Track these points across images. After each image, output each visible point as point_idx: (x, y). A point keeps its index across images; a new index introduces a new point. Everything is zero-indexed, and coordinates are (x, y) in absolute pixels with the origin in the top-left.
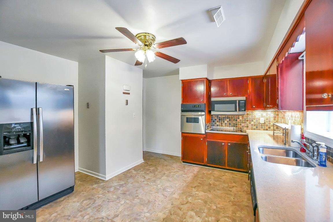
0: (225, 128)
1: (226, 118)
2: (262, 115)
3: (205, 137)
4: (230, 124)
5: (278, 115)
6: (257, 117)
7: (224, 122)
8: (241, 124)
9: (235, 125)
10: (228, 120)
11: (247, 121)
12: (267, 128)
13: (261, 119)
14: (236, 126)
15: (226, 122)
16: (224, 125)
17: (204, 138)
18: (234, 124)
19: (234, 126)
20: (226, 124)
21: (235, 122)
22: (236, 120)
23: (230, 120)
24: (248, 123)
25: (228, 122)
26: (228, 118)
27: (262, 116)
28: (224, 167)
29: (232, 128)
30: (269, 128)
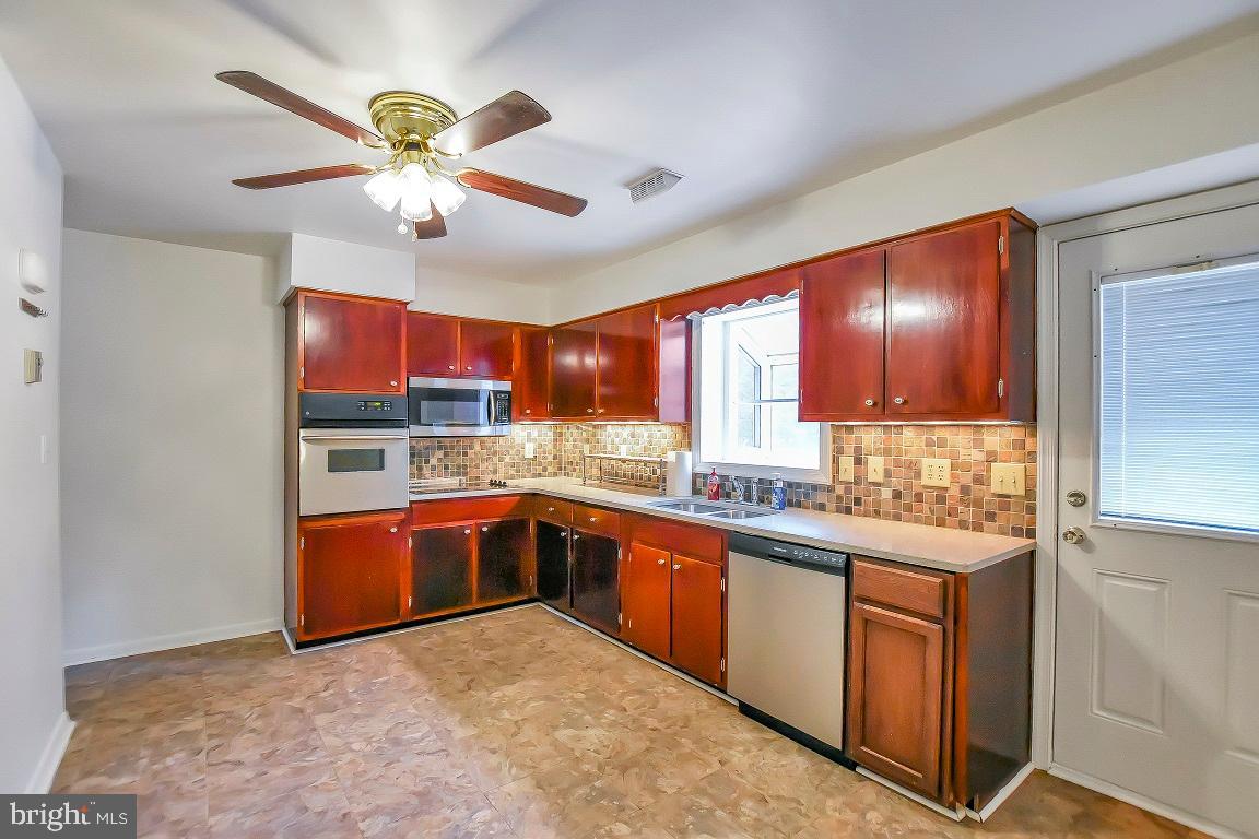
0: (431, 481)
1: (433, 448)
2: (529, 434)
3: (403, 521)
4: (446, 467)
5: (561, 434)
6: (518, 440)
7: (427, 462)
8: (477, 467)
9: (461, 471)
10: (440, 454)
11: (495, 453)
12: (539, 470)
13: (527, 445)
14: (465, 474)
15: (433, 461)
16: (426, 471)
17: (401, 524)
18: (459, 467)
19: (458, 474)
20: (433, 468)
21: (460, 460)
22: (465, 454)
23: (446, 455)
24: (496, 459)
25: (439, 460)
26: (440, 448)
27: (529, 440)
28: (468, 608)
29: (454, 481)
30: (545, 470)
